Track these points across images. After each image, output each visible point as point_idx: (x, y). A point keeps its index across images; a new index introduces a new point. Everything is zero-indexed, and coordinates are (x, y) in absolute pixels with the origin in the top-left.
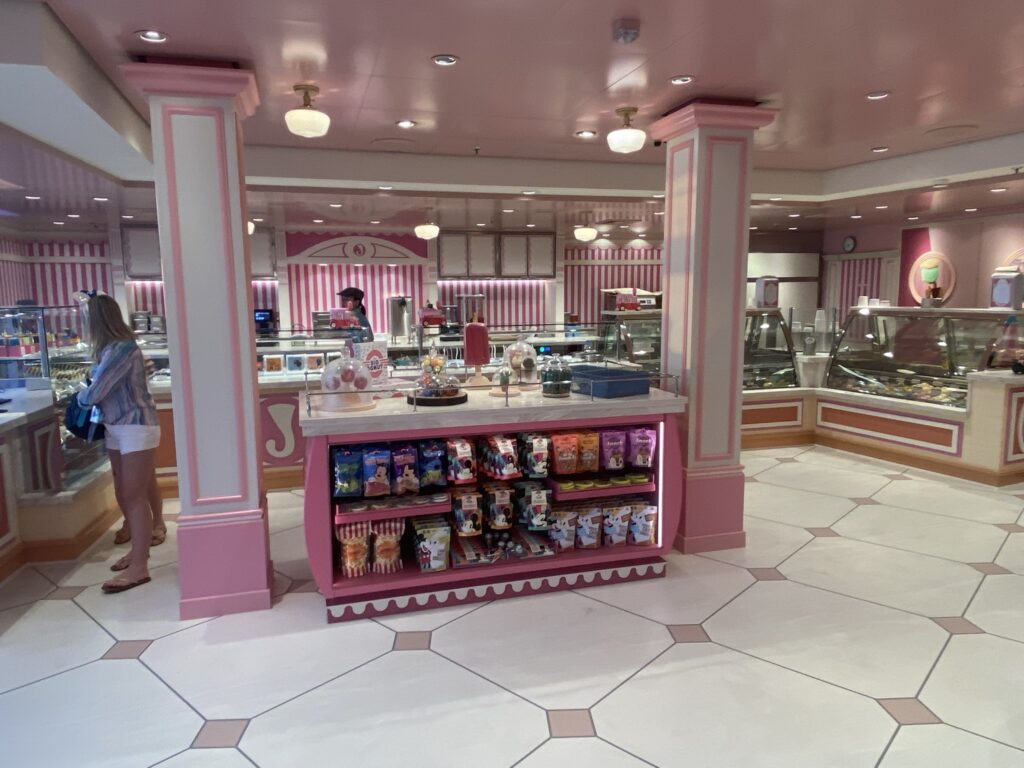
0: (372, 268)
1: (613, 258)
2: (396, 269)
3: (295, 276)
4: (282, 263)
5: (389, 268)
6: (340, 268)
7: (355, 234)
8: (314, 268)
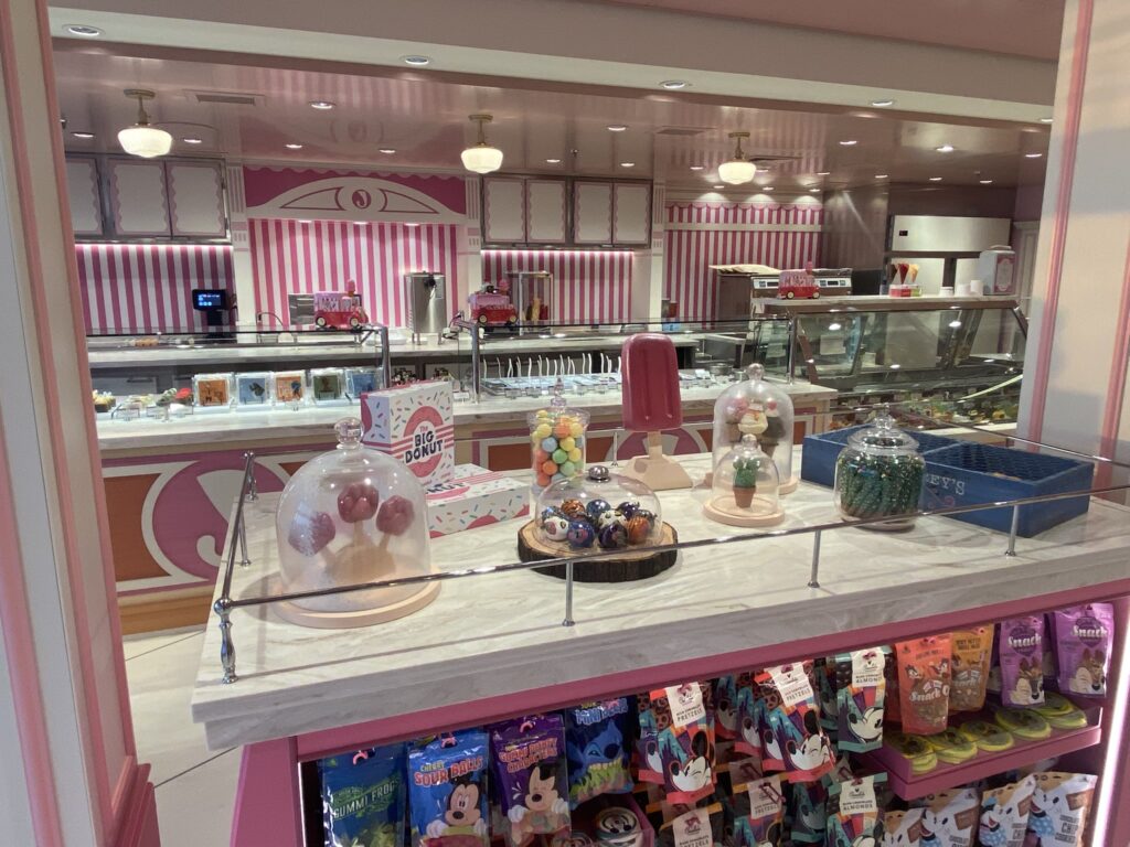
0: (381, 228)
1: (726, 220)
2: (418, 229)
3: (261, 237)
4: (241, 217)
5: (406, 230)
6: (331, 227)
7: (353, 174)
8: (292, 226)
